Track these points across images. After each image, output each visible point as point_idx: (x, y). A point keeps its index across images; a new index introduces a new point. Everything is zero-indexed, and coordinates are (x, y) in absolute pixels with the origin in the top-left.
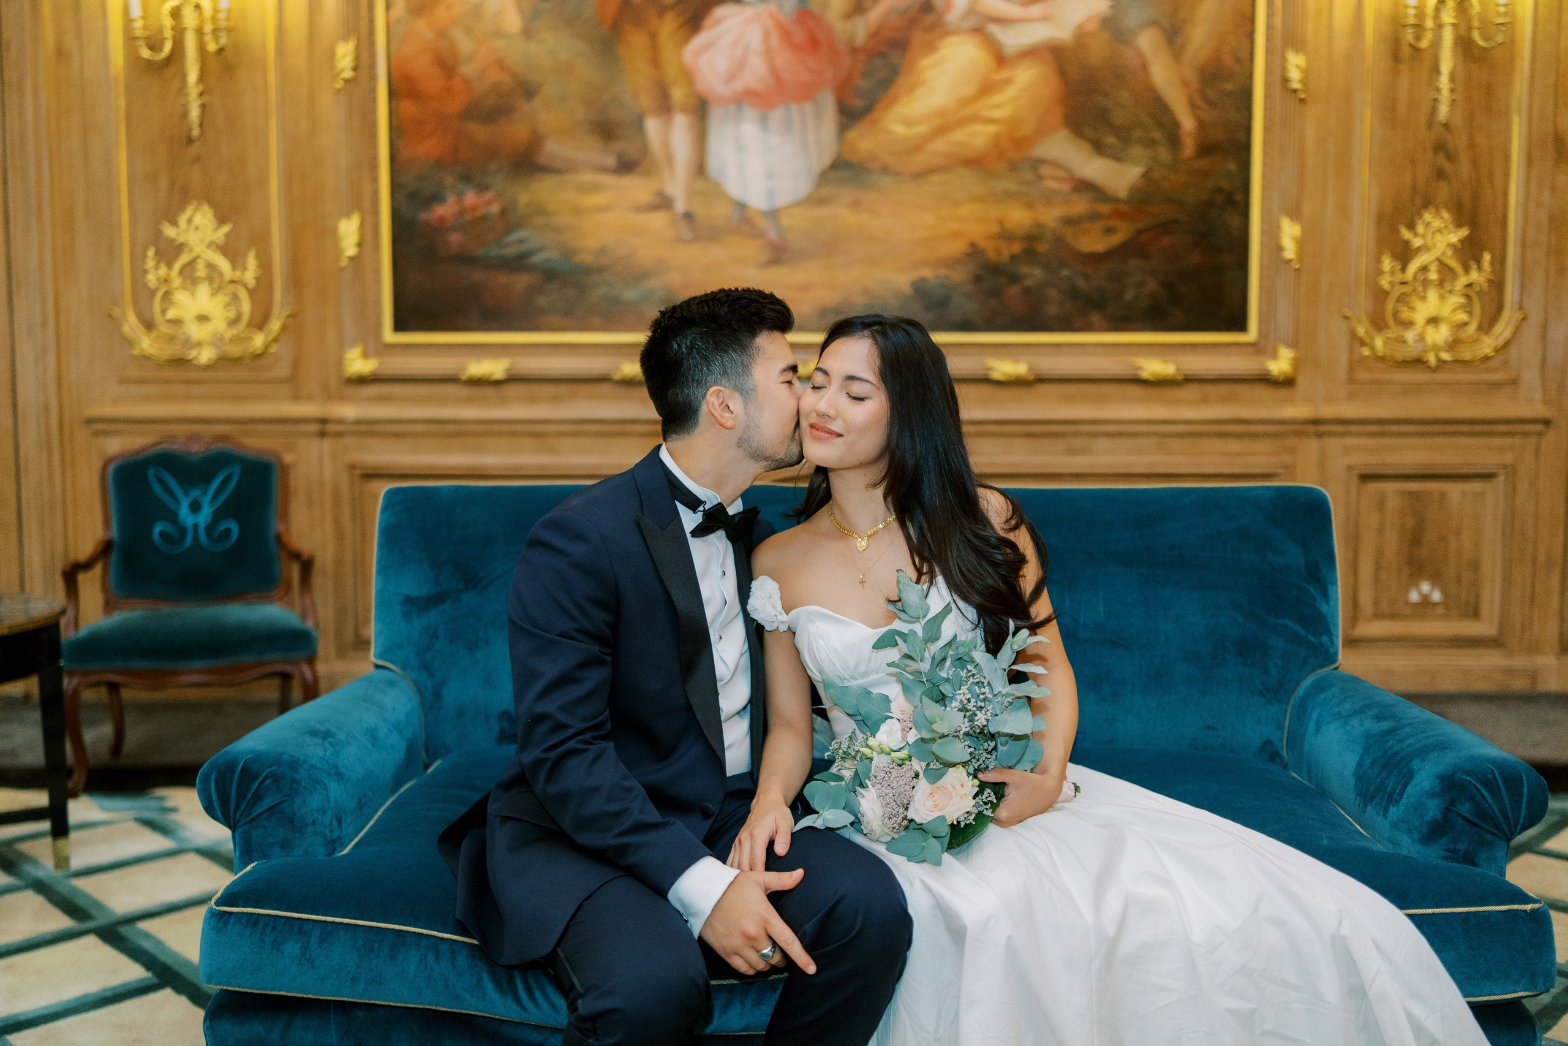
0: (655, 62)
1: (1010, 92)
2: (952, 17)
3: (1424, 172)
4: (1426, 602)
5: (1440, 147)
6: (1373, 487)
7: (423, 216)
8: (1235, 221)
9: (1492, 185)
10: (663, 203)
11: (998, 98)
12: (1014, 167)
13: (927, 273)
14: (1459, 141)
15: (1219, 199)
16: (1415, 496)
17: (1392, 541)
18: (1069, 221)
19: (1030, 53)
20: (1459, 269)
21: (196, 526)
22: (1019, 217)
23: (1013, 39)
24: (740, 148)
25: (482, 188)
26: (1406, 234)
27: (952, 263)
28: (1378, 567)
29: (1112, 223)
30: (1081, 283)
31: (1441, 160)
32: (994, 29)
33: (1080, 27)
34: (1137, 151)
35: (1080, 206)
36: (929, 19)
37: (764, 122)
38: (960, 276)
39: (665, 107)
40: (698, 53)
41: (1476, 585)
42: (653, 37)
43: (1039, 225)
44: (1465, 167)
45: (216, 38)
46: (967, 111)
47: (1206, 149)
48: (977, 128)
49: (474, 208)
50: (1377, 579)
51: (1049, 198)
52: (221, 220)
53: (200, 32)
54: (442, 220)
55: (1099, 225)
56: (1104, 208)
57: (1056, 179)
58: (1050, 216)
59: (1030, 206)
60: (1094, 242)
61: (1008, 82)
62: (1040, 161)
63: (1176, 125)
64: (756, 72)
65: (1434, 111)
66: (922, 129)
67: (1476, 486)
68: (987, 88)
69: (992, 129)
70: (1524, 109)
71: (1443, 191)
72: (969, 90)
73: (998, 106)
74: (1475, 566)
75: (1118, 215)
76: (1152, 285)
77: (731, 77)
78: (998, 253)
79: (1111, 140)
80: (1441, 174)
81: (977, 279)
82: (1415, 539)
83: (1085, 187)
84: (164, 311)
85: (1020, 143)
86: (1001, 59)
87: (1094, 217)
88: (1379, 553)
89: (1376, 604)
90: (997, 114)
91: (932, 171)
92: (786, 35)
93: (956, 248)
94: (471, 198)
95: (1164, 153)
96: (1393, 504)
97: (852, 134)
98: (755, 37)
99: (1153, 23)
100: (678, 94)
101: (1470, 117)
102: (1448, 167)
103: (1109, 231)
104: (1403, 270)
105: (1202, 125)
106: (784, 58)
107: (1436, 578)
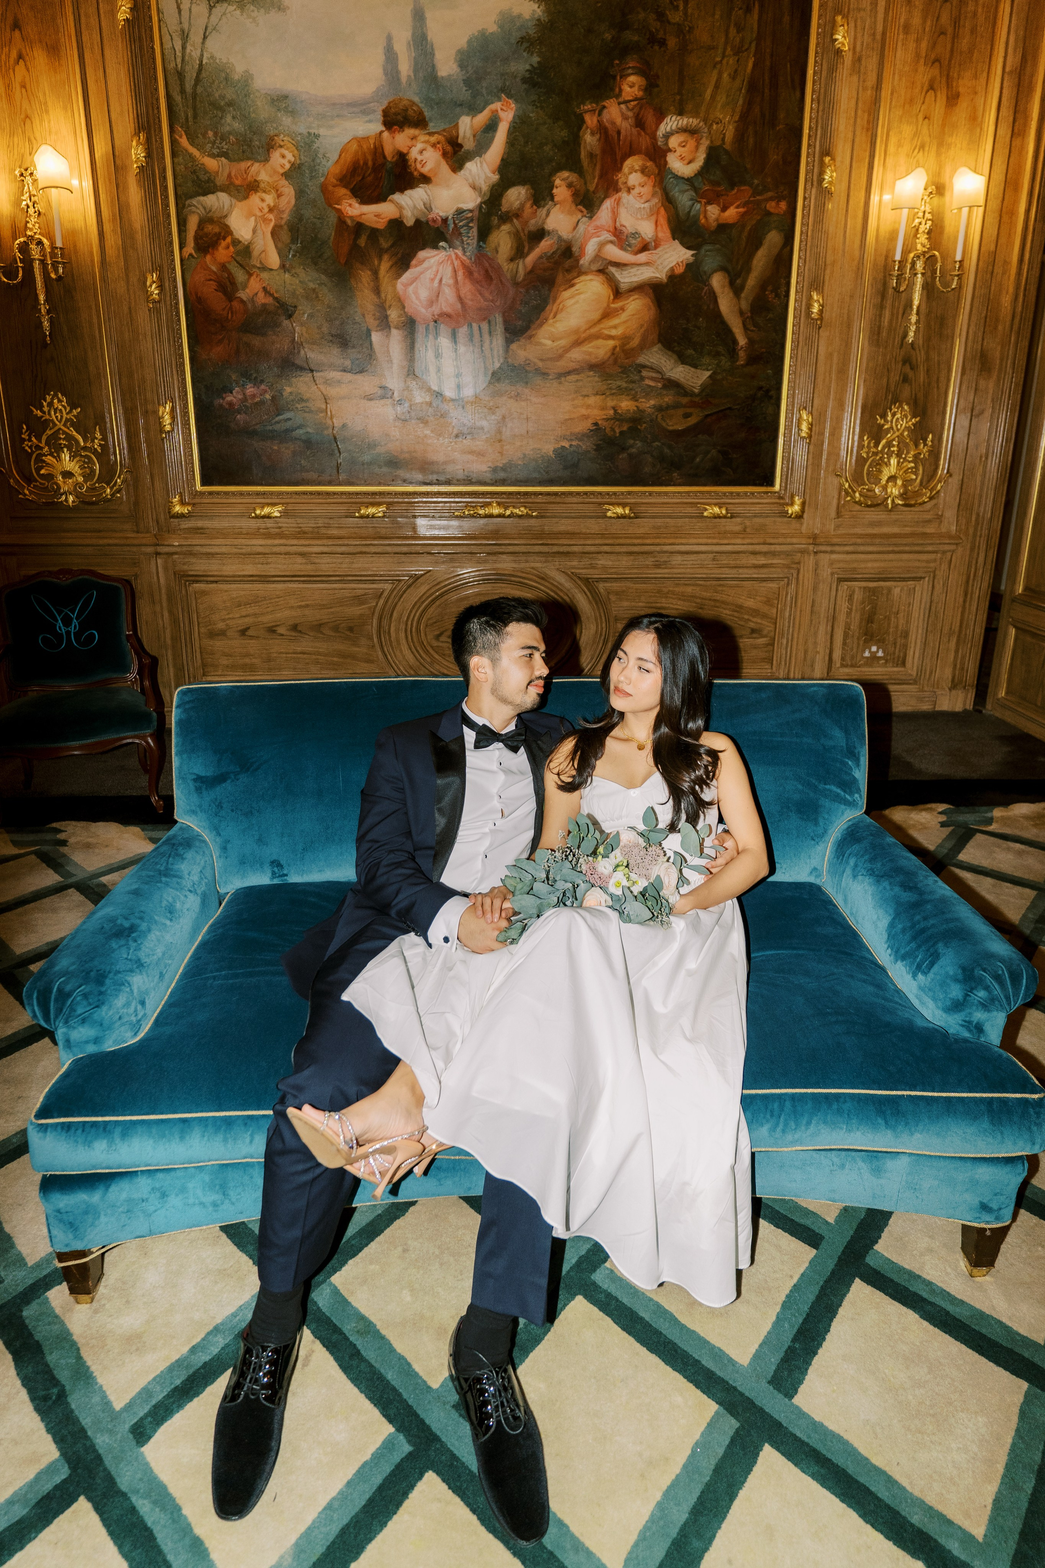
0: (377, 291)
1: (624, 316)
2: (584, 261)
3: (895, 377)
4: (874, 657)
5: (907, 361)
6: (845, 585)
7: (218, 402)
8: (770, 410)
9: (938, 387)
10: (385, 393)
11: (615, 321)
12: (625, 370)
13: (566, 444)
14: (920, 357)
15: (760, 394)
16: (873, 591)
17: (856, 617)
18: (660, 409)
19: (638, 288)
20: (911, 444)
21: (68, 633)
22: (626, 405)
23: (626, 278)
24: (438, 356)
25: (257, 382)
26: (881, 421)
27: (581, 437)
28: (846, 635)
29: (688, 410)
30: (666, 451)
31: (907, 368)
32: (613, 270)
33: (672, 269)
34: (706, 360)
35: (668, 399)
36: (568, 263)
37: (454, 336)
38: (587, 445)
39: (384, 324)
40: (406, 286)
41: (905, 647)
42: (375, 273)
43: (640, 411)
44: (922, 377)
45: (56, 271)
46: (593, 331)
47: (753, 359)
48: (600, 342)
49: (254, 396)
50: (844, 644)
51: (648, 392)
52: (73, 405)
53: (43, 262)
54: (231, 404)
55: (681, 412)
56: (685, 400)
57: (652, 379)
58: (648, 404)
59: (635, 399)
60: (677, 424)
61: (623, 309)
62: (644, 366)
63: (735, 342)
64: (448, 300)
65: (905, 335)
66: (563, 342)
67: (911, 583)
68: (607, 315)
69: (611, 343)
70: (964, 334)
71: (906, 392)
72: (596, 316)
73: (615, 327)
74: (906, 635)
75: (693, 404)
76: (714, 452)
77: (431, 303)
78: (613, 430)
79: (690, 352)
80: (905, 379)
81: (598, 448)
82: (869, 619)
83: (671, 385)
84: (38, 470)
85: (629, 353)
86: (617, 293)
87: (676, 406)
88: (847, 627)
89: (843, 659)
90: (614, 332)
91: (569, 373)
92: (469, 273)
93: (584, 426)
94: (250, 390)
95: (725, 362)
96: (858, 596)
97: (514, 346)
98: (447, 273)
99: (723, 269)
100: (393, 315)
101: (928, 339)
102: (911, 374)
103: (687, 416)
104: (877, 445)
105: (751, 342)
106: (467, 288)
107: (881, 643)
